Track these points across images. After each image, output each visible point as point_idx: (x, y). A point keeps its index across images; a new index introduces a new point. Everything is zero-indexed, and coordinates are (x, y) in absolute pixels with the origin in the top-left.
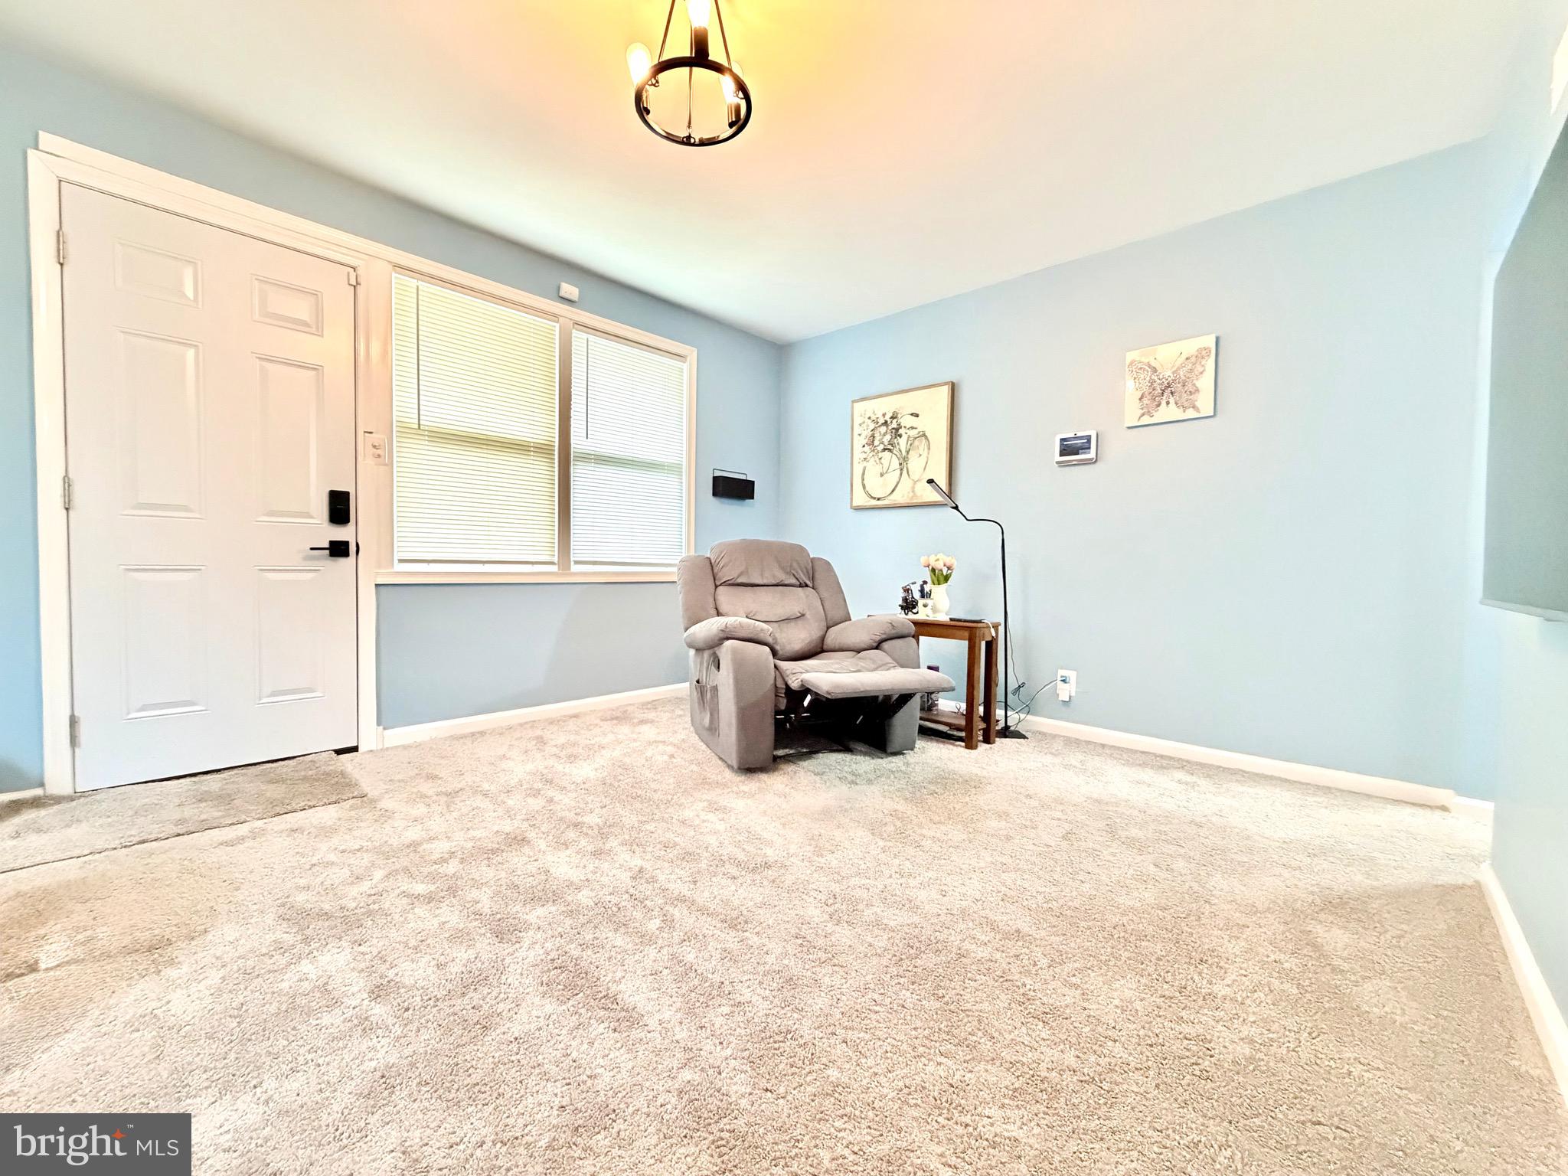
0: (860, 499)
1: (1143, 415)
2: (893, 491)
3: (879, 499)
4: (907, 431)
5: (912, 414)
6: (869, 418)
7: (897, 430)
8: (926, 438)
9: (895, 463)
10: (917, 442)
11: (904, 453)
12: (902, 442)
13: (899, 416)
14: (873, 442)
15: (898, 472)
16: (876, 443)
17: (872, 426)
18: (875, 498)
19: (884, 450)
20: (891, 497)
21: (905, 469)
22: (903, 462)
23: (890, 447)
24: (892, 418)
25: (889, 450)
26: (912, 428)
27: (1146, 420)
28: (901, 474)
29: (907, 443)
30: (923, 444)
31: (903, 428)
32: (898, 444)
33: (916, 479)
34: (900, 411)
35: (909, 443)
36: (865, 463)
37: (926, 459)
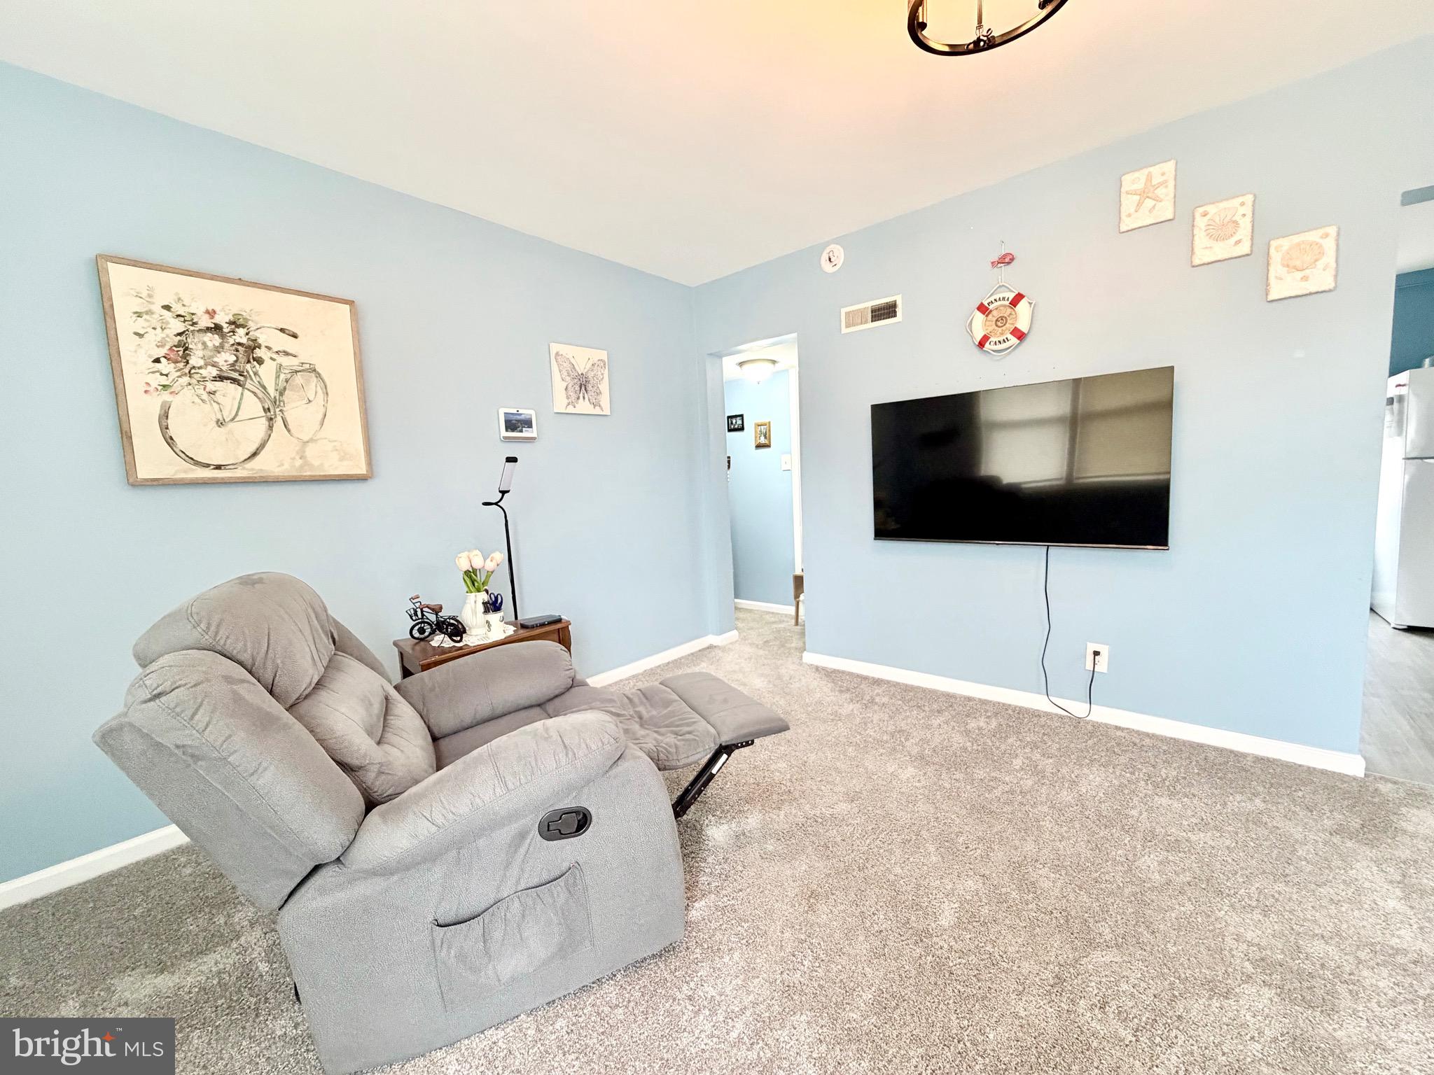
0: (158, 465)
1: (569, 404)
2: (254, 454)
3: (218, 467)
4: (275, 356)
5: (282, 330)
6: (167, 308)
7: (249, 348)
8: (319, 375)
9: (252, 406)
10: (299, 379)
11: (272, 394)
12: (267, 373)
13: (250, 324)
14: (185, 358)
15: (263, 423)
16: (194, 361)
17: (179, 326)
18: (208, 466)
19: (221, 378)
20: (249, 465)
21: (279, 419)
22: (272, 411)
23: (235, 375)
24: (235, 324)
25: (234, 381)
26: (286, 354)
29: (278, 377)
30: (314, 384)
31: (263, 349)
32: (255, 374)
33: (306, 439)
34: (254, 317)
35: (282, 377)
36: (166, 396)
37: (322, 410)
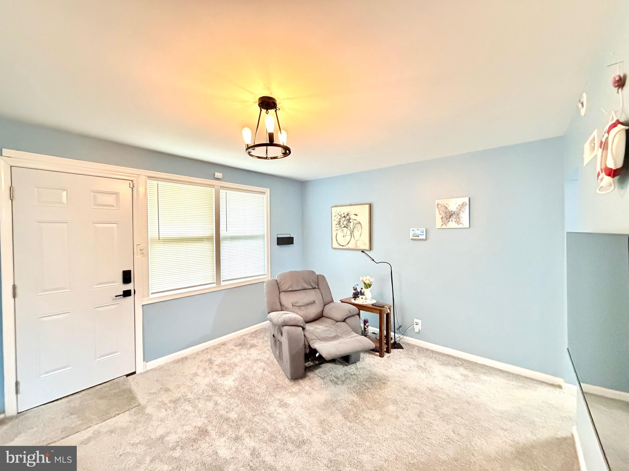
0: (335, 245)
1: (443, 225)
2: (348, 243)
3: (343, 246)
4: (353, 221)
5: (355, 214)
6: (338, 214)
7: (349, 220)
8: (361, 224)
9: (349, 233)
10: (357, 225)
11: (352, 229)
12: (351, 224)
13: (350, 214)
14: (340, 223)
15: (350, 236)
16: (341, 224)
17: (339, 217)
18: (341, 245)
19: (344, 227)
20: (347, 246)
22: (352, 233)
23: (346, 226)
24: (347, 215)
25: (346, 227)
26: (355, 220)
27: (444, 226)
28: (351, 237)
29: (353, 225)
30: (359, 226)
31: (351, 219)
32: (350, 225)
33: (357, 240)
34: (350, 213)
35: (354, 225)
36: (337, 231)
37: (361, 233)
